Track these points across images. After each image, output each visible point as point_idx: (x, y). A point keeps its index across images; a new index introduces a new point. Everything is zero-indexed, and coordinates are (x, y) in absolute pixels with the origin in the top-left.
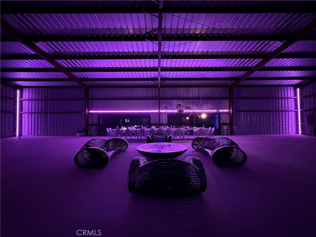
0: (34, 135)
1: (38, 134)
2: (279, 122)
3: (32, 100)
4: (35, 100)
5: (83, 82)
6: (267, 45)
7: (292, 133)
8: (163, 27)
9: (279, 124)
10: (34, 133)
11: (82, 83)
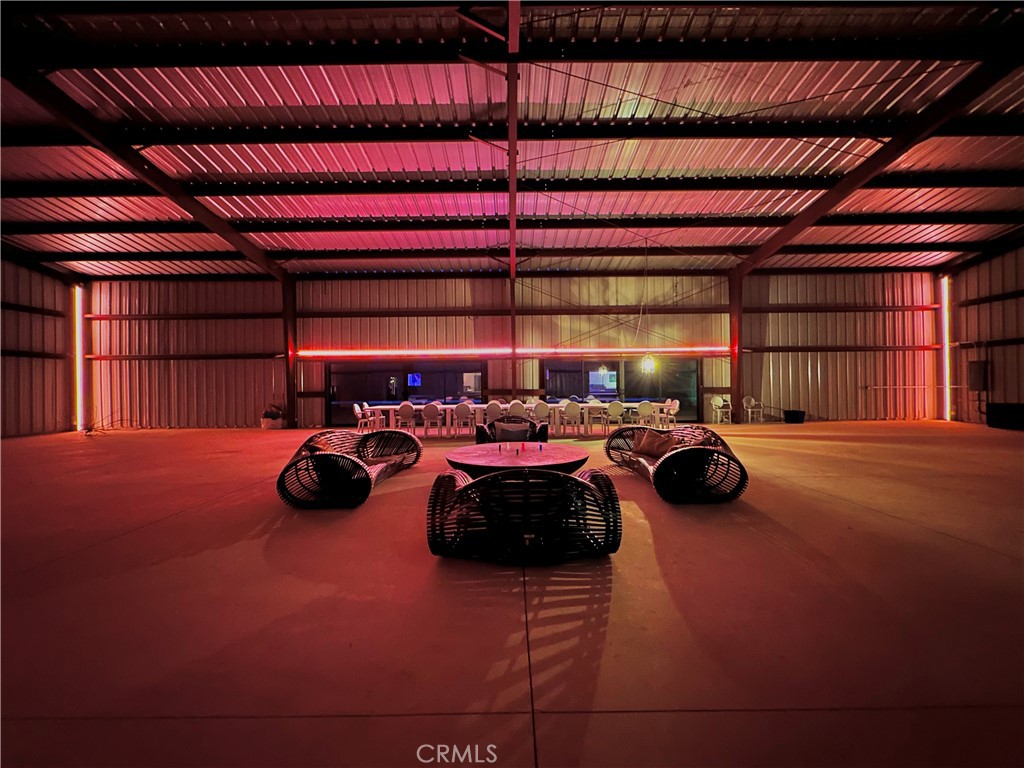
0: (131, 425)
1: (140, 424)
2: (885, 384)
3: (120, 318)
4: (130, 318)
5: (278, 262)
6: (834, 149)
7: (925, 416)
8: (521, 99)
9: (885, 390)
10: (131, 421)
11: (276, 264)
